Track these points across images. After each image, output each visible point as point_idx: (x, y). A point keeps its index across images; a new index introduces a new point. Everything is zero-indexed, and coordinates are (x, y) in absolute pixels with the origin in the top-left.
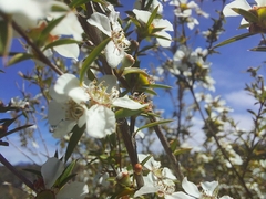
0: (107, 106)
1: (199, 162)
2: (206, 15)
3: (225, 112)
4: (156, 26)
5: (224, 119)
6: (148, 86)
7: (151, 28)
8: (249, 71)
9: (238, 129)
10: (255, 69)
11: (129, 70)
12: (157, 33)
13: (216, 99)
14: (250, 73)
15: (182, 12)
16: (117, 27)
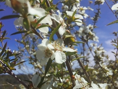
0: (61, 51)
1: (93, 74)
2: (93, 10)
3: (103, 52)
4: (76, 18)
5: (103, 55)
6: (74, 42)
7: (73, 18)
8: (114, 33)
9: (109, 59)
10: (116, 32)
11: (67, 36)
12: (76, 20)
13: (99, 47)
14: (114, 34)
15: (81, 11)
16: (61, 19)
